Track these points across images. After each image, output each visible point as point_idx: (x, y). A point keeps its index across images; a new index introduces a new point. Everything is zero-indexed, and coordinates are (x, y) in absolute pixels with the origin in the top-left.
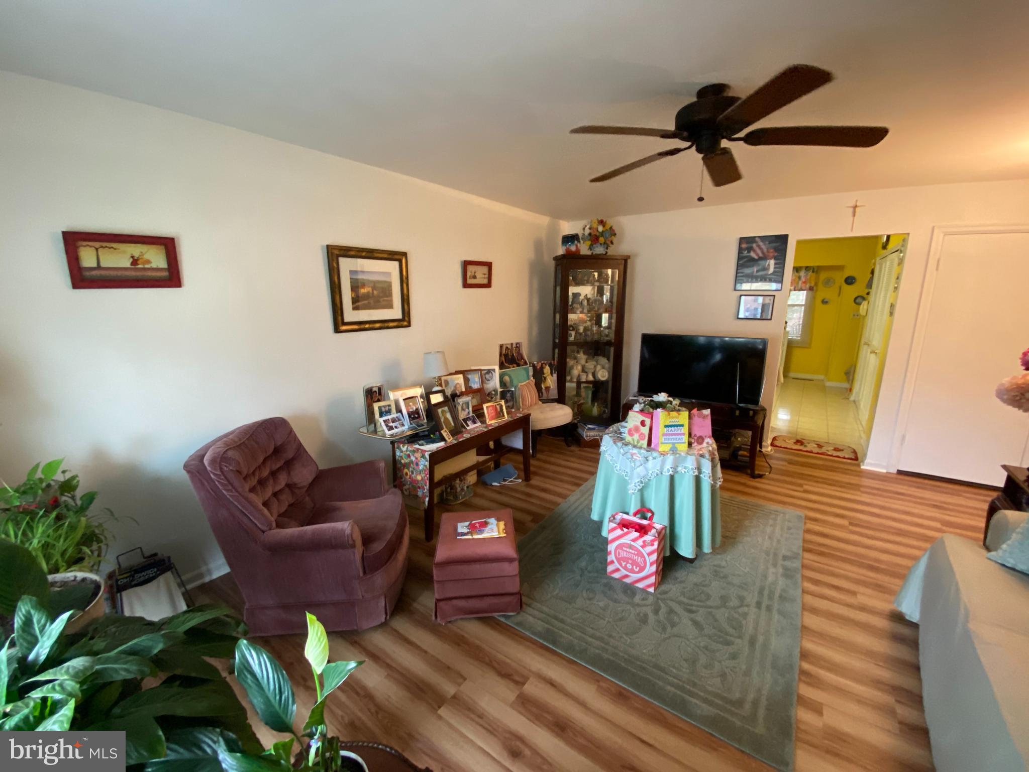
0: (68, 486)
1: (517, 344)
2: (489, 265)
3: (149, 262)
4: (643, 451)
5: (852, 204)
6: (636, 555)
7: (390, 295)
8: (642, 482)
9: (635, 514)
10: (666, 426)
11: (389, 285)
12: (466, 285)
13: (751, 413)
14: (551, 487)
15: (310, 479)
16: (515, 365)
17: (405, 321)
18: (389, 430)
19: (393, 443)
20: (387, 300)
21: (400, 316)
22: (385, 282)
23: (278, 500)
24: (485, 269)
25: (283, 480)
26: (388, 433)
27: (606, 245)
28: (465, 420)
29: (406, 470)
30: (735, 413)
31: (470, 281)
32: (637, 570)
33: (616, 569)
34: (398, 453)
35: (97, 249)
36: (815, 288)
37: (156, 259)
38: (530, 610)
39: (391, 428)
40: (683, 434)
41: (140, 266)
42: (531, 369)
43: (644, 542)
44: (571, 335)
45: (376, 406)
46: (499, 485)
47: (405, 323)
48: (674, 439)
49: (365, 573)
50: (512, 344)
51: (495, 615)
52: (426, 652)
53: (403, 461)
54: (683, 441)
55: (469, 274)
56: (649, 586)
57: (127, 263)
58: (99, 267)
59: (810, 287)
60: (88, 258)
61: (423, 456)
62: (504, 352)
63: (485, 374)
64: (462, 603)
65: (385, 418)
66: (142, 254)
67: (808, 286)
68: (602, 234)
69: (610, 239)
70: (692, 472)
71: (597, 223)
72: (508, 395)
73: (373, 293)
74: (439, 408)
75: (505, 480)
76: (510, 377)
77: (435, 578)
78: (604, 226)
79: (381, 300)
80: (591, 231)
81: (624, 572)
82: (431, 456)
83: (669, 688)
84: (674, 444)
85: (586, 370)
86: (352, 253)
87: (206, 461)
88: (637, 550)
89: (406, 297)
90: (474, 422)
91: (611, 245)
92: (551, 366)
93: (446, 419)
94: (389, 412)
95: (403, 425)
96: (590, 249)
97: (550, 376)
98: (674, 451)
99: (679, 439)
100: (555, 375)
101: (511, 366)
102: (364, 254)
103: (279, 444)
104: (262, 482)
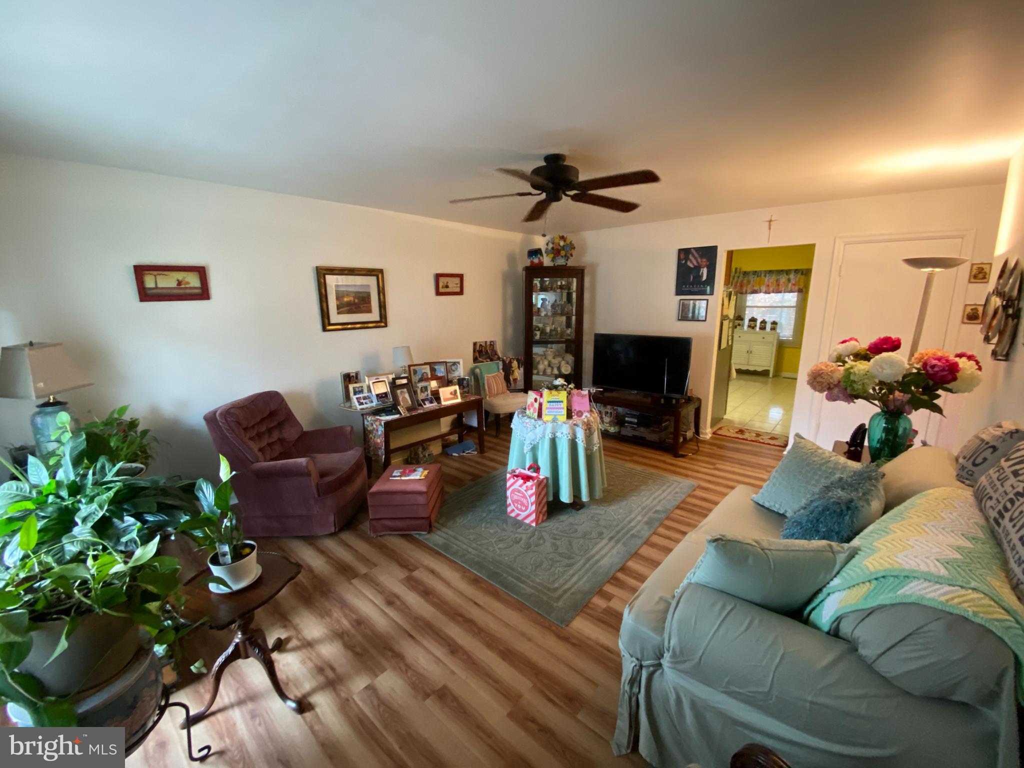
0: (133, 424)
1: (491, 342)
2: (461, 277)
3: (188, 283)
4: (533, 421)
5: (769, 219)
6: (522, 497)
7: (369, 302)
8: (531, 444)
9: (529, 469)
10: (549, 402)
11: (368, 295)
12: (438, 293)
13: (674, 401)
14: (499, 458)
15: (297, 436)
16: (488, 360)
17: (383, 321)
18: (360, 405)
19: (363, 415)
20: (366, 307)
21: (378, 319)
22: (367, 292)
23: (271, 448)
24: (457, 280)
25: (276, 436)
26: (359, 407)
27: (567, 257)
28: (423, 401)
29: (371, 435)
30: (661, 401)
31: (441, 290)
32: (524, 509)
33: (513, 510)
34: (366, 423)
35: (155, 276)
36: (804, 290)
37: (193, 281)
38: (439, 532)
39: (361, 404)
40: (563, 408)
41: (183, 286)
42: (501, 363)
43: (527, 487)
44: (536, 335)
45: (351, 387)
46: (457, 455)
47: (383, 324)
48: (556, 412)
49: (319, 496)
50: (486, 342)
51: (413, 533)
52: (356, 551)
53: (369, 429)
54: (563, 413)
55: (441, 285)
56: (532, 522)
57: (174, 284)
58: (156, 288)
59: (799, 289)
60: (149, 282)
61: (380, 424)
62: (478, 348)
63: (451, 366)
64: (388, 523)
65: (358, 396)
66: (184, 278)
67: (797, 288)
68: (563, 248)
69: (570, 252)
70: (566, 437)
71: (559, 238)
72: (465, 382)
73: (354, 301)
74: (399, 389)
75: (464, 452)
76: (480, 370)
77: (369, 504)
78: (565, 241)
79: (362, 306)
80: (554, 246)
81: (517, 512)
82: (385, 424)
83: (510, 578)
84: (555, 415)
85: (552, 365)
86: (337, 272)
87: (217, 414)
88: (523, 493)
89: (382, 304)
90: (431, 402)
91: (571, 257)
92: (518, 360)
93: (404, 398)
94: (361, 392)
95: (372, 402)
96: (553, 260)
97: (518, 369)
98: (554, 420)
99: (560, 412)
100: (522, 369)
101: (485, 361)
102: (346, 272)
103: (273, 409)
104: (260, 435)
